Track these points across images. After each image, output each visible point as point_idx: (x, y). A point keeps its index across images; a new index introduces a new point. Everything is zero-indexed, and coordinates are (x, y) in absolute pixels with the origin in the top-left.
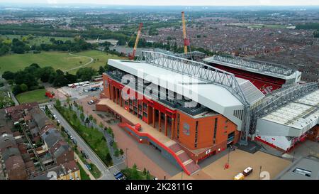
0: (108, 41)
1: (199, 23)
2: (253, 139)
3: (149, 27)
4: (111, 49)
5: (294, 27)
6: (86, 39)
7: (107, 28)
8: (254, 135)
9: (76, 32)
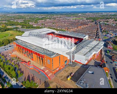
0: (17, 26)
1: (53, 18)
2: (74, 61)
3: (34, 20)
4: (18, 29)
5: (85, 19)
6: (7, 26)
7: (17, 21)
8: (74, 60)
9: (3, 23)
